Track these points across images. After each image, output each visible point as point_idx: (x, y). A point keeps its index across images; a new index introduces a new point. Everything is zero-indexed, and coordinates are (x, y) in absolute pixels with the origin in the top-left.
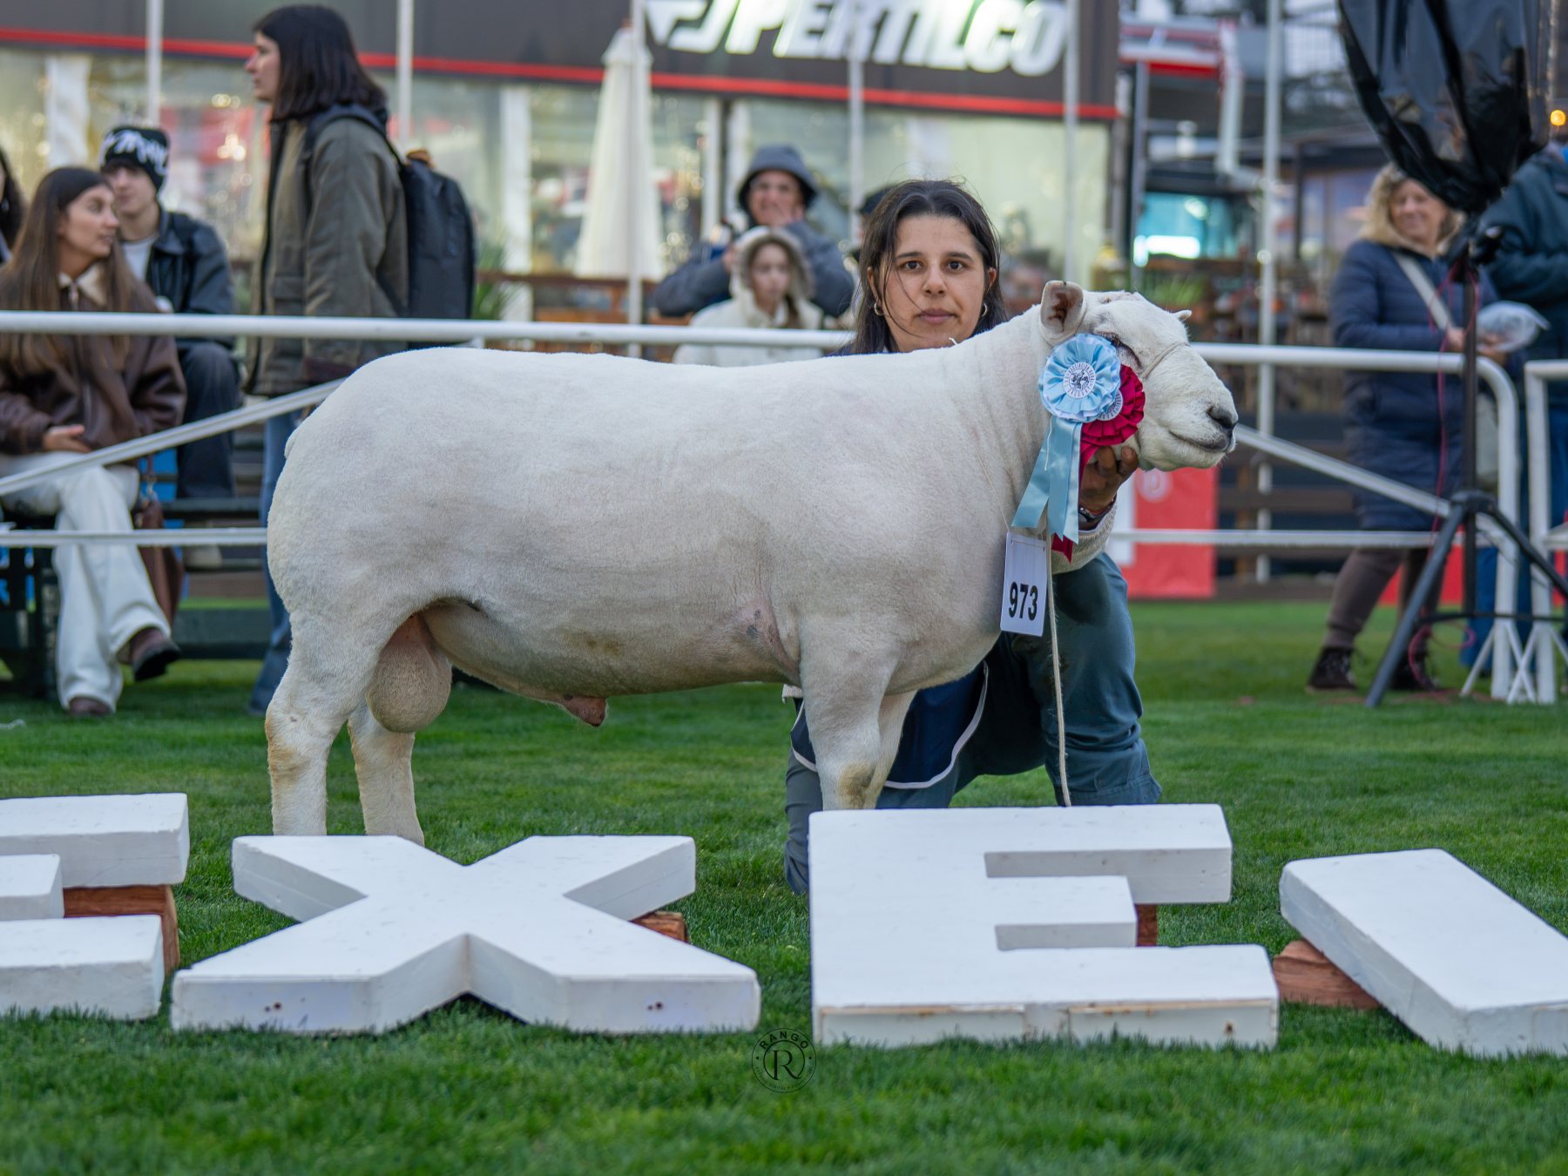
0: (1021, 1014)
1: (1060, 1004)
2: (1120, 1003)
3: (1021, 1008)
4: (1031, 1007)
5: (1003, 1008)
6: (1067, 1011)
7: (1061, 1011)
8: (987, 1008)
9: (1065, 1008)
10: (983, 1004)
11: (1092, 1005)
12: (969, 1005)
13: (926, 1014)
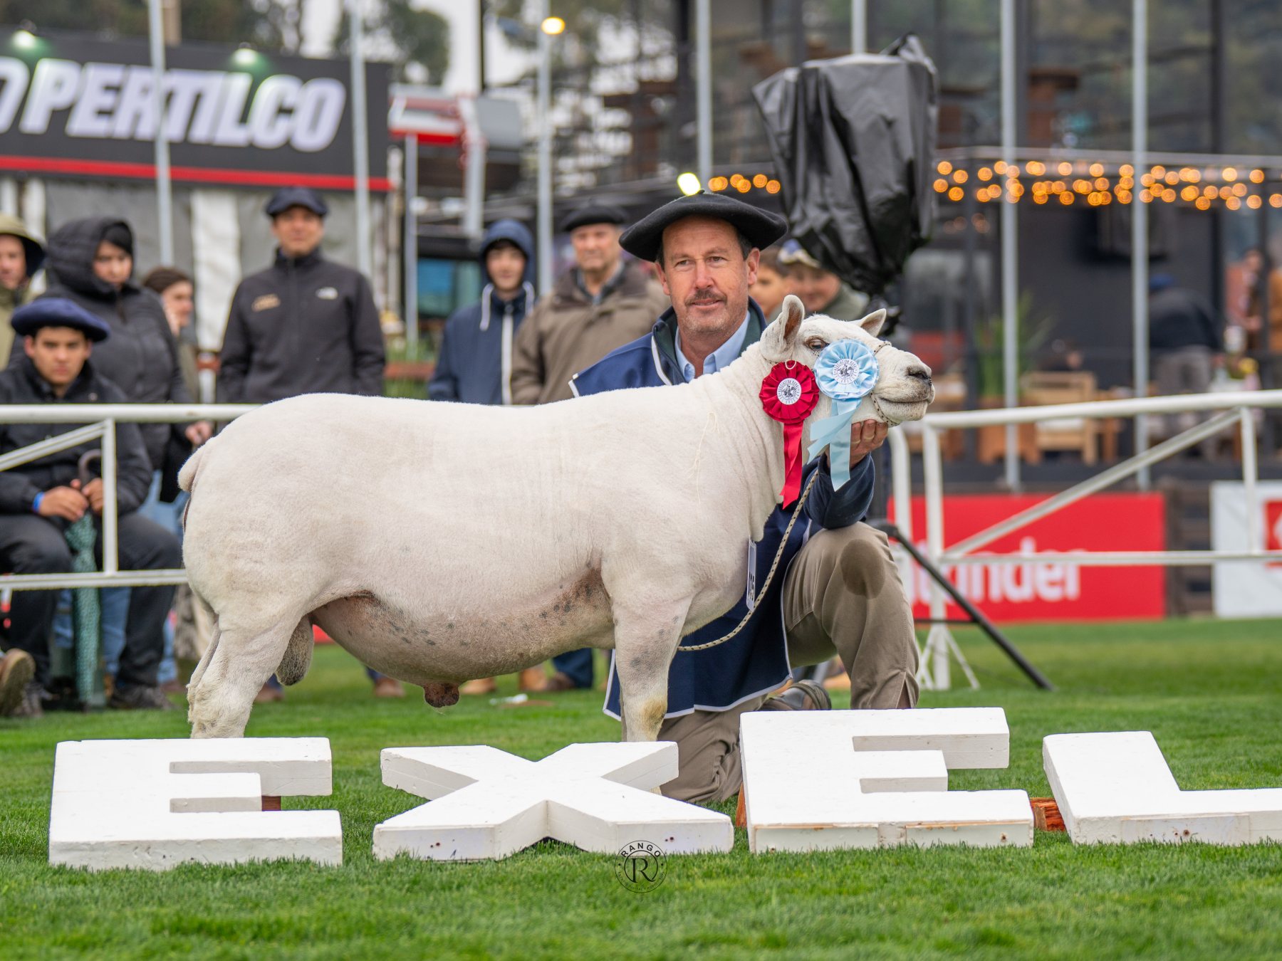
0: (876, 828)
1: (900, 823)
2: (937, 822)
3: (877, 826)
4: (882, 824)
5: (865, 825)
6: (904, 828)
7: (902, 827)
8: (855, 825)
9: (903, 826)
10: (854, 823)
11: (920, 824)
12: (845, 823)
13: (819, 829)
